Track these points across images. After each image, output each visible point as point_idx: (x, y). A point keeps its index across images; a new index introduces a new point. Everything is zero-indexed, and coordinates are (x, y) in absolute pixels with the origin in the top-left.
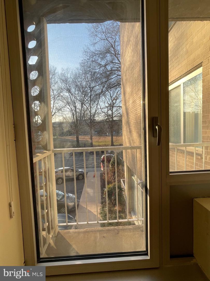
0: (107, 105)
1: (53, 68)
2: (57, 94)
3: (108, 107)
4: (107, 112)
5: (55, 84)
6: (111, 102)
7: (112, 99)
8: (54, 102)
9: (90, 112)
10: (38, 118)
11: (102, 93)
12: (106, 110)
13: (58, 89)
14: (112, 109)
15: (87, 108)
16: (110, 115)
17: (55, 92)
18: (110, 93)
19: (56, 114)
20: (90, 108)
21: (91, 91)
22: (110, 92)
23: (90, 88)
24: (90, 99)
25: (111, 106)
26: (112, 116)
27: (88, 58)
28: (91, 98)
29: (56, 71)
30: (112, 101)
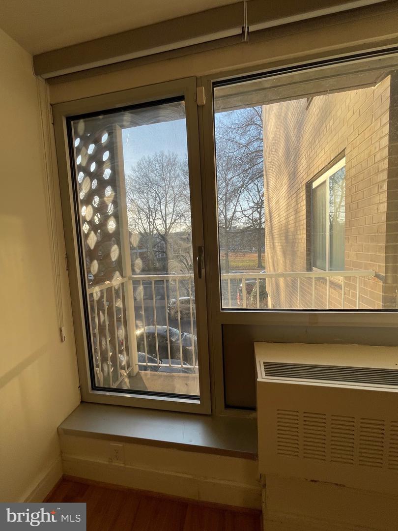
0: (252, 205)
1: (173, 155)
2: (178, 192)
3: (253, 208)
4: (252, 213)
5: (176, 178)
6: (258, 199)
7: (259, 196)
8: (174, 204)
9: (225, 216)
10: (153, 228)
11: (244, 186)
12: (250, 212)
13: (180, 186)
14: (261, 210)
15: (222, 212)
16: (256, 220)
17: (176, 190)
18: (257, 186)
19: (176, 221)
20: (226, 211)
21: (227, 185)
22: (257, 184)
23: (226, 181)
24: (226, 197)
25: (259, 206)
26: (261, 221)
27: (221, 136)
28: (226, 195)
29: (177, 160)
30: (260, 197)
